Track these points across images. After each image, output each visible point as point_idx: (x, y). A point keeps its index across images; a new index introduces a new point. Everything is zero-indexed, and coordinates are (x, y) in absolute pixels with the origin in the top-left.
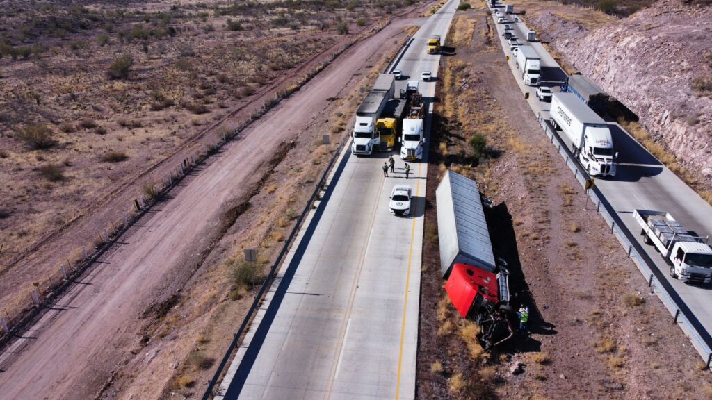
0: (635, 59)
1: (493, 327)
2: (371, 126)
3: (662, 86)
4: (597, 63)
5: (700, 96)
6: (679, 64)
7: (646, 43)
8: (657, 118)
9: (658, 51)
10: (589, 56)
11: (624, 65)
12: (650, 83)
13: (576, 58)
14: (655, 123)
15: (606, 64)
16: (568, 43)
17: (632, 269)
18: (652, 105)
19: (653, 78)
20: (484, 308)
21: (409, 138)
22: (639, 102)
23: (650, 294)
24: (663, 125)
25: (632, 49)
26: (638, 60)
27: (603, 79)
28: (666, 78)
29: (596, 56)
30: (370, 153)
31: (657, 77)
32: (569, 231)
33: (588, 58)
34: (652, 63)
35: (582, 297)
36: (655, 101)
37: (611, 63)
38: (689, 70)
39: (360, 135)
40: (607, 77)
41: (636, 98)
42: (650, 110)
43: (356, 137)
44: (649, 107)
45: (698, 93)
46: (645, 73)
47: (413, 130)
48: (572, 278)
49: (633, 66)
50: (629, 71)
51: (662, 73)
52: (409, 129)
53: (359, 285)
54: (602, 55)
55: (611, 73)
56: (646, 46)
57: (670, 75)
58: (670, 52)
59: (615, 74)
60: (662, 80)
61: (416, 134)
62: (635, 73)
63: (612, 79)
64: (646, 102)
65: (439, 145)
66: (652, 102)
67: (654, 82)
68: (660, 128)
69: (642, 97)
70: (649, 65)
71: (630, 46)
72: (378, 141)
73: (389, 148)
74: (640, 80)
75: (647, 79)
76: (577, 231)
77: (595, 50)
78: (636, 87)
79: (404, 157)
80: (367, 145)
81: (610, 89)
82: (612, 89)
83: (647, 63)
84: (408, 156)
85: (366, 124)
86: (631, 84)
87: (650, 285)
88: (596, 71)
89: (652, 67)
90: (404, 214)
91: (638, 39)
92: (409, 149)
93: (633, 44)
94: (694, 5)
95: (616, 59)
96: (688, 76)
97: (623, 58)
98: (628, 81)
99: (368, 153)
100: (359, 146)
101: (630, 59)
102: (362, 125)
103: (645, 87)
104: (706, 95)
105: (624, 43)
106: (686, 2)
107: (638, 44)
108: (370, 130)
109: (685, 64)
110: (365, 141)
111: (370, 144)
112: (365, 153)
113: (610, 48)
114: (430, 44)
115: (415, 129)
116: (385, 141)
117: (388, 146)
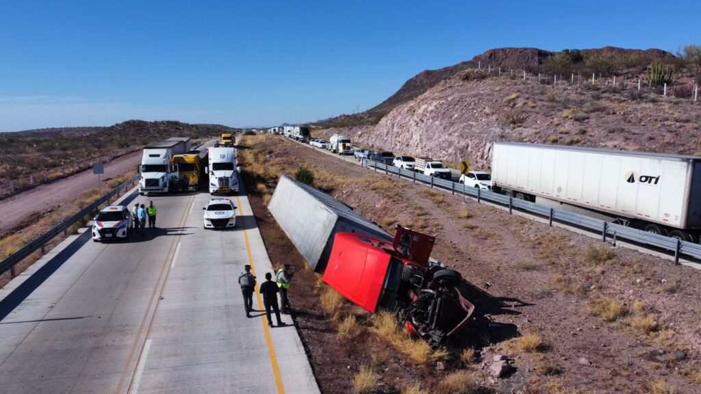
0: (438, 117)
1: (436, 303)
2: (165, 157)
3: (473, 129)
4: (398, 135)
5: (514, 128)
6: (481, 111)
7: (443, 104)
8: (479, 154)
9: (458, 106)
10: (388, 132)
11: (428, 124)
12: (460, 129)
13: (373, 140)
14: (478, 159)
15: (408, 131)
16: (361, 135)
17: (565, 233)
18: (470, 145)
19: (462, 125)
20: (408, 281)
21: (218, 166)
22: (455, 146)
23: (613, 247)
24: (486, 159)
25: (432, 111)
26: (440, 118)
27: (407, 145)
28: (474, 123)
29: (395, 129)
30: (166, 190)
31: (465, 124)
32: (460, 218)
33: (387, 135)
34: (456, 115)
35: (528, 268)
36: (471, 140)
37: (413, 128)
38: (493, 113)
39: (149, 168)
40: (411, 142)
41: (451, 144)
42: (469, 149)
43: (144, 171)
44: (467, 147)
45: (512, 126)
46: (452, 124)
47: (223, 157)
48: (498, 253)
49: (437, 123)
50: (434, 127)
51: (469, 120)
52: (218, 157)
53: (165, 296)
54: (401, 127)
55: (416, 137)
56: (445, 106)
57: (476, 120)
58: (470, 105)
59: (420, 136)
60: (471, 126)
61: (229, 161)
62: (441, 127)
63: (418, 141)
64: (463, 143)
65: (256, 185)
66: (470, 142)
67: (464, 128)
68: (485, 162)
69: (457, 142)
70: (453, 118)
71: (429, 109)
72: (176, 177)
73: (191, 186)
74: (449, 130)
75: (456, 128)
76: (469, 217)
77: (393, 125)
78: (447, 137)
79: (215, 189)
80: (161, 180)
81: (417, 151)
82: (420, 150)
83: (451, 117)
84: (220, 188)
85: (158, 156)
86: (440, 137)
87: (604, 240)
88: (399, 142)
89: (457, 118)
90: (228, 226)
91: (435, 103)
92: (221, 179)
93: (432, 108)
94: (472, 80)
95: (417, 124)
96: (494, 117)
97: (425, 120)
98: (437, 135)
99: (163, 190)
100: (148, 182)
101: (433, 118)
102: (151, 156)
103: (456, 134)
104: (519, 127)
105: (421, 111)
106: (464, 79)
107: (436, 106)
108: (164, 162)
109: (487, 110)
110: (157, 175)
111: (165, 178)
112: (159, 190)
113: (408, 118)
114: (225, 138)
115: (226, 156)
116: (185, 177)
117: (190, 183)
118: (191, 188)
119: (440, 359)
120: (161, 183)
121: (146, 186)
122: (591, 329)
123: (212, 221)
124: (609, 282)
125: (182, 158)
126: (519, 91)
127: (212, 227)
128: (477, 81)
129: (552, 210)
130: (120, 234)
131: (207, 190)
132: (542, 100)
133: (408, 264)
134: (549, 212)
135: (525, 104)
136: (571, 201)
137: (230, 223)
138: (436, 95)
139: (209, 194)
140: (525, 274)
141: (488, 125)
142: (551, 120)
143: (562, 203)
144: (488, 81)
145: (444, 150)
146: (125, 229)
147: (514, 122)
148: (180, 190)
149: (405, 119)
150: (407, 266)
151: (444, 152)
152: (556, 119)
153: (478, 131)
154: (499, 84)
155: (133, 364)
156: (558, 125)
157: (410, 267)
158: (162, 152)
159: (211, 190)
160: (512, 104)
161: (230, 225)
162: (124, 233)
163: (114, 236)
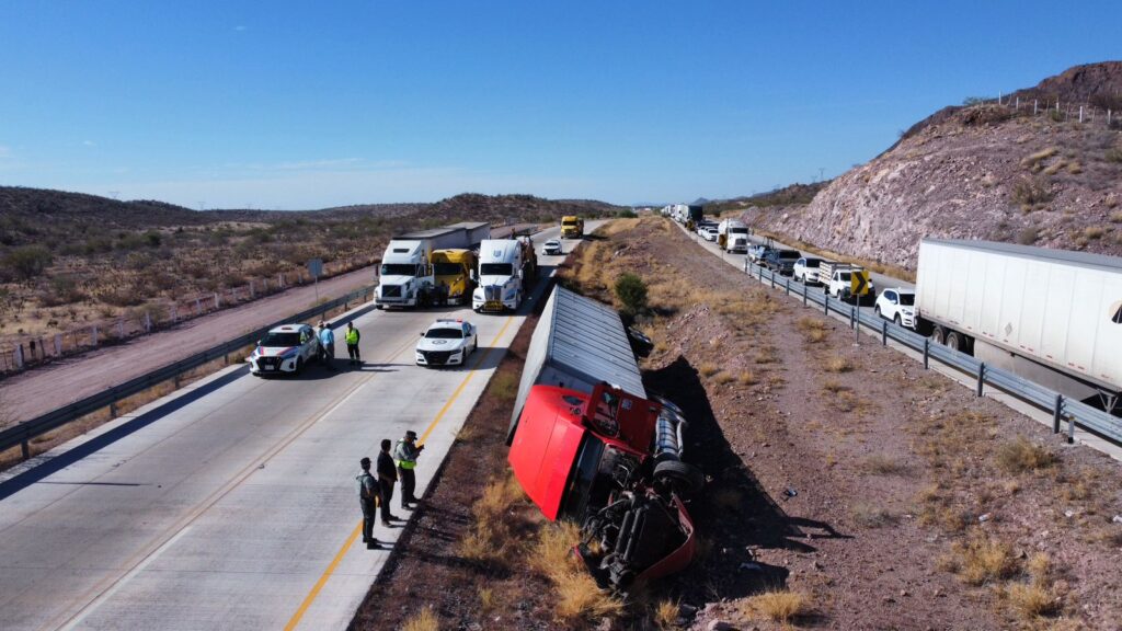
0: (902, 191)
1: (632, 516)
2: (416, 253)
3: (956, 212)
4: (839, 220)
5: (1029, 211)
6: (978, 180)
7: (915, 167)
9: (938, 172)
10: (824, 215)
11: (885, 203)
12: (934, 213)
13: (802, 228)
15: (854, 215)
16: (787, 219)
17: (996, 410)
19: (938, 206)
20: (610, 476)
21: (490, 269)
23: (1065, 445)
25: (894, 180)
26: (905, 192)
27: (850, 239)
28: (960, 201)
29: (835, 212)
30: (412, 302)
31: (944, 203)
32: (828, 371)
33: (822, 220)
34: (933, 188)
35: (886, 471)
36: (948, 232)
37: (861, 209)
38: (998, 184)
39: (393, 269)
40: (859, 234)
41: (915, 238)
43: (384, 274)
45: (1025, 207)
46: (922, 203)
47: (498, 254)
48: (851, 438)
49: (899, 200)
50: (894, 208)
51: (952, 197)
52: (491, 254)
54: (844, 207)
55: (865, 225)
56: (917, 171)
57: (966, 196)
58: (958, 169)
59: (871, 223)
60: (955, 206)
61: (506, 261)
62: (904, 209)
63: (867, 231)
66: (945, 235)
67: (941, 210)
69: (924, 234)
70: (927, 192)
71: (889, 178)
72: (429, 283)
74: (916, 213)
75: (928, 209)
76: (844, 370)
77: (833, 204)
78: (910, 225)
79: (480, 304)
80: (405, 287)
81: (865, 248)
82: (869, 247)
83: (923, 191)
84: (487, 302)
85: (406, 251)
86: (900, 226)
87: (1057, 429)
88: (839, 233)
89: (932, 192)
90: (448, 362)
91: (901, 166)
92: (488, 289)
93: (895, 174)
94: (980, 124)
95: (868, 202)
96: (999, 191)
97: (881, 196)
98: (896, 222)
99: (406, 302)
100: (386, 289)
101: (893, 192)
102: (396, 251)
103: (926, 221)
104: (1040, 209)
105: (876, 180)
106: (966, 123)
107: (902, 172)
108: (413, 260)
109: (988, 179)
110: (398, 280)
111: (412, 286)
112: (401, 302)
113: (856, 193)
114: (566, 223)
115: (502, 254)
116: (443, 284)
117: (450, 294)
118: (453, 301)
119: (610, 613)
120: (404, 292)
121: (383, 295)
122: (926, 595)
123: (425, 353)
124: (1019, 511)
125: (443, 255)
126: (1061, 143)
127: (425, 363)
128: (990, 125)
129: (983, 367)
130: (285, 367)
131: (470, 306)
132: (1097, 160)
133: (611, 446)
134: (978, 368)
135: (1063, 166)
136: (1025, 351)
137: (451, 358)
138: (911, 151)
139: (471, 311)
141: (984, 204)
142: (1103, 197)
143: (1013, 354)
144: (1012, 125)
145: (904, 248)
146: (295, 360)
147: (1031, 201)
148: (436, 303)
149: (851, 193)
150: (609, 450)
151: (904, 252)
152: (1112, 195)
153: (964, 216)
154: (1028, 131)
155: (139, 559)
156: (1113, 206)
157: (613, 451)
158: (413, 245)
159: (475, 307)
160: (1037, 166)
161: (452, 361)
162: (291, 366)
163: (277, 369)
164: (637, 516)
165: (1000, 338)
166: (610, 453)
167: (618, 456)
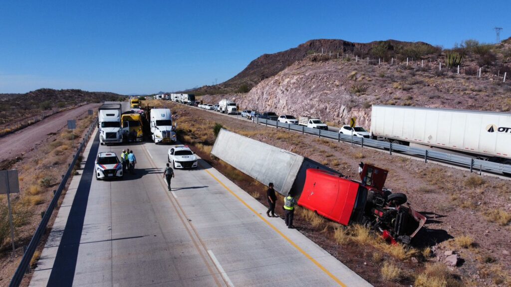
0: (300, 87)
1: (399, 216)
2: (118, 116)
3: (328, 96)
4: (267, 100)
5: (359, 95)
6: (333, 83)
7: (302, 78)
8: (336, 113)
9: (314, 80)
10: (259, 98)
11: (292, 93)
12: (318, 96)
13: (247, 104)
14: (335, 117)
15: (276, 98)
16: (235, 100)
18: (328, 107)
19: (319, 93)
22: (316, 108)
23: (479, 176)
24: (341, 117)
25: (294, 83)
27: (276, 107)
28: (328, 92)
29: (265, 96)
30: (121, 141)
31: (322, 92)
32: (357, 158)
33: (258, 100)
34: (314, 86)
35: (428, 191)
36: (329, 104)
37: (280, 95)
38: (342, 85)
39: (106, 124)
40: (279, 105)
41: (312, 107)
42: (328, 110)
43: (103, 127)
44: (326, 109)
45: (358, 94)
46: (312, 92)
47: (164, 116)
48: (400, 181)
49: (299, 91)
50: (298, 95)
51: (324, 90)
52: (160, 116)
53: (189, 218)
54: (270, 94)
55: (283, 102)
56: (303, 79)
57: (330, 89)
58: (323, 79)
59: (286, 101)
60: (326, 94)
61: (168, 119)
62: (303, 95)
63: (285, 104)
64: (322, 106)
66: (328, 105)
67: (321, 95)
68: (341, 119)
69: (317, 105)
70: (312, 88)
71: (291, 82)
72: (127, 131)
73: (138, 137)
74: (310, 97)
75: (315, 95)
77: (263, 93)
78: (308, 101)
79: (160, 140)
80: (118, 134)
81: (284, 112)
82: (287, 111)
83: (310, 87)
84: (164, 139)
85: (113, 115)
86: (303, 101)
87: (472, 172)
88: (269, 105)
89: (315, 88)
90: (193, 166)
91: (296, 77)
92: (164, 132)
93: (294, 81)
94: (319, 61)
95: (283, 92)
96: (343, 88)
97: (290, 90)
98: (300, 100)
99: (119, 141)
100: (108, 135)
101: (296, 88)
102: (108, 115)
103: (316, 99)
104: (363, 94)
105: (285, 82)
106: (313, 61)
107: (297, 80)
108: (118, 119)
109: (337, 83)
110: (115, 130)
111: (120, 132)
112: (116, 141)
113: (275, 88)
114: (133, 102)
115: (166, 115)
116: (134, 131)
119: (413, 255)
120: (118, 135)
121: (107, 137)
122: (495, 231)
123: (181, 163)
124: (490, 199)
125: (129, 117)
126: (356, 69)
128: (323, 62)
129: (427, 151)
130: (118, 174)
131: (152, 141)
132: (375, 76)
133: (371, 190)
134: (425, 153)
135: (363, 78)
136: (441, 145)
137: (194, 164)
138: (293, 71)
139: (154, 144)
140: (428, 195)
141: (339, 93)
142: (386, 90)
143: (432, 147)
144: (331, 62)
145: (307, 111)
147: (359, 91)
148: (130, 141)
149: (272, 88)
150: (371, 192)
151: (307, 112)
152: (389, 89)
153: (333, 97)
154: (340, 65)
156: (391, 93)
157: (373, 192)
158: (116, 112)
159: (156, 141)
160: (354, 78)
162: (121, 174)
163: (115, 175)
164: (401, 216)
165: (426, 141)
166: (372, 193)
167: (375, 194)
